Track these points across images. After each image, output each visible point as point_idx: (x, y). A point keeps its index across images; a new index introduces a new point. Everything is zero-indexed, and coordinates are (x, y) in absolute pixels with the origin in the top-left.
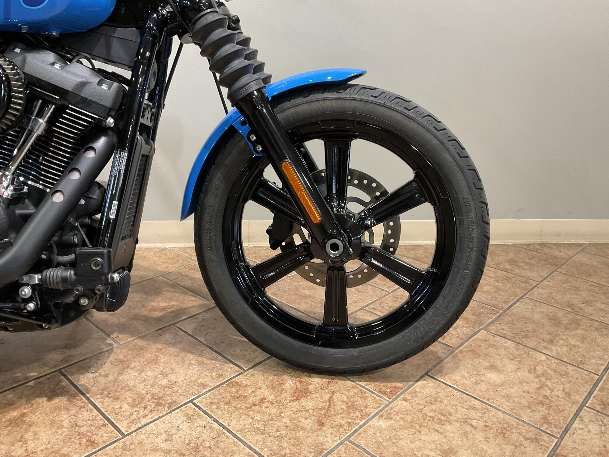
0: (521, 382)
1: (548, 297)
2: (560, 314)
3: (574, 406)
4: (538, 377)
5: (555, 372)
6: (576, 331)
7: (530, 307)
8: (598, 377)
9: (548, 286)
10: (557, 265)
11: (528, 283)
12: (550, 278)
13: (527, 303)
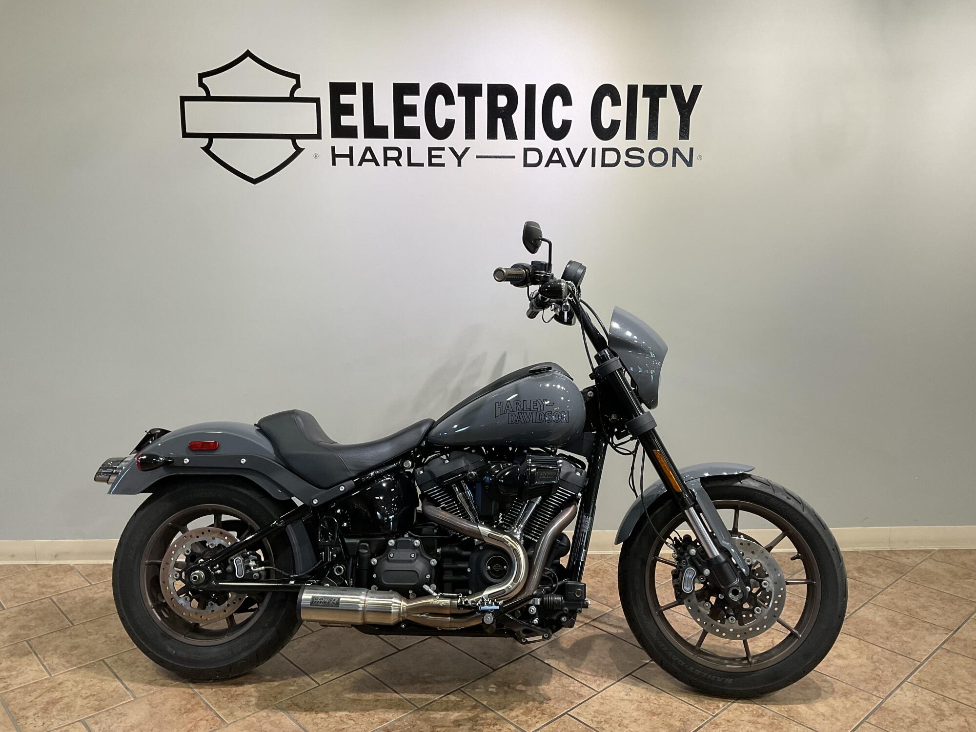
0: (861, 666)
1: (890, 602)
2: (898, 617)
3: (898, 681)
4: (874, 662)
5: (887, 659)
6: (910, 631)
7: (873, 611)
8: (919, 663)
9: (891, 593)
10: (902, 573)
11: (873, 590)
12: (895, 586)
13: (870, 608)
